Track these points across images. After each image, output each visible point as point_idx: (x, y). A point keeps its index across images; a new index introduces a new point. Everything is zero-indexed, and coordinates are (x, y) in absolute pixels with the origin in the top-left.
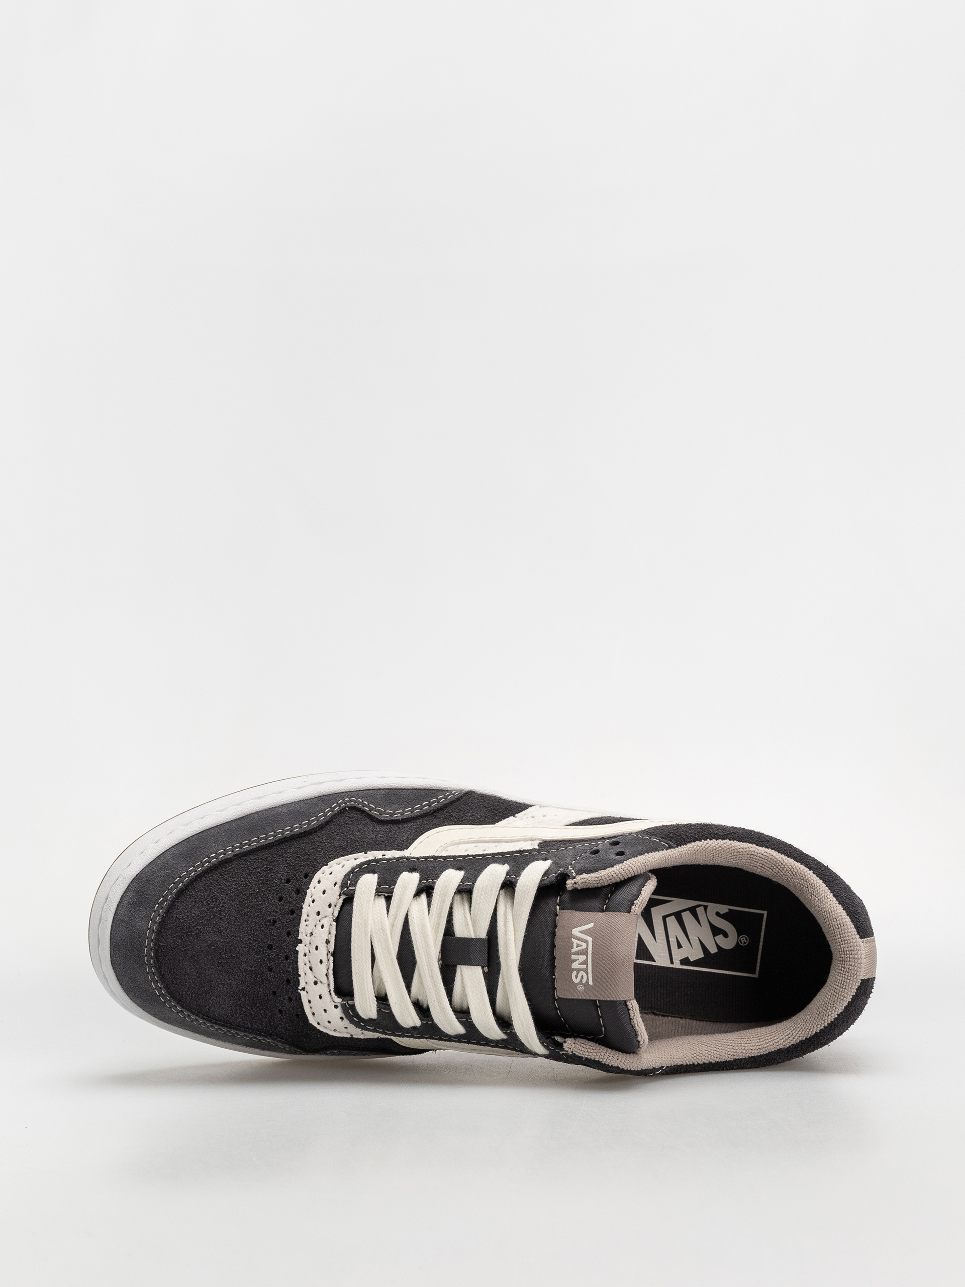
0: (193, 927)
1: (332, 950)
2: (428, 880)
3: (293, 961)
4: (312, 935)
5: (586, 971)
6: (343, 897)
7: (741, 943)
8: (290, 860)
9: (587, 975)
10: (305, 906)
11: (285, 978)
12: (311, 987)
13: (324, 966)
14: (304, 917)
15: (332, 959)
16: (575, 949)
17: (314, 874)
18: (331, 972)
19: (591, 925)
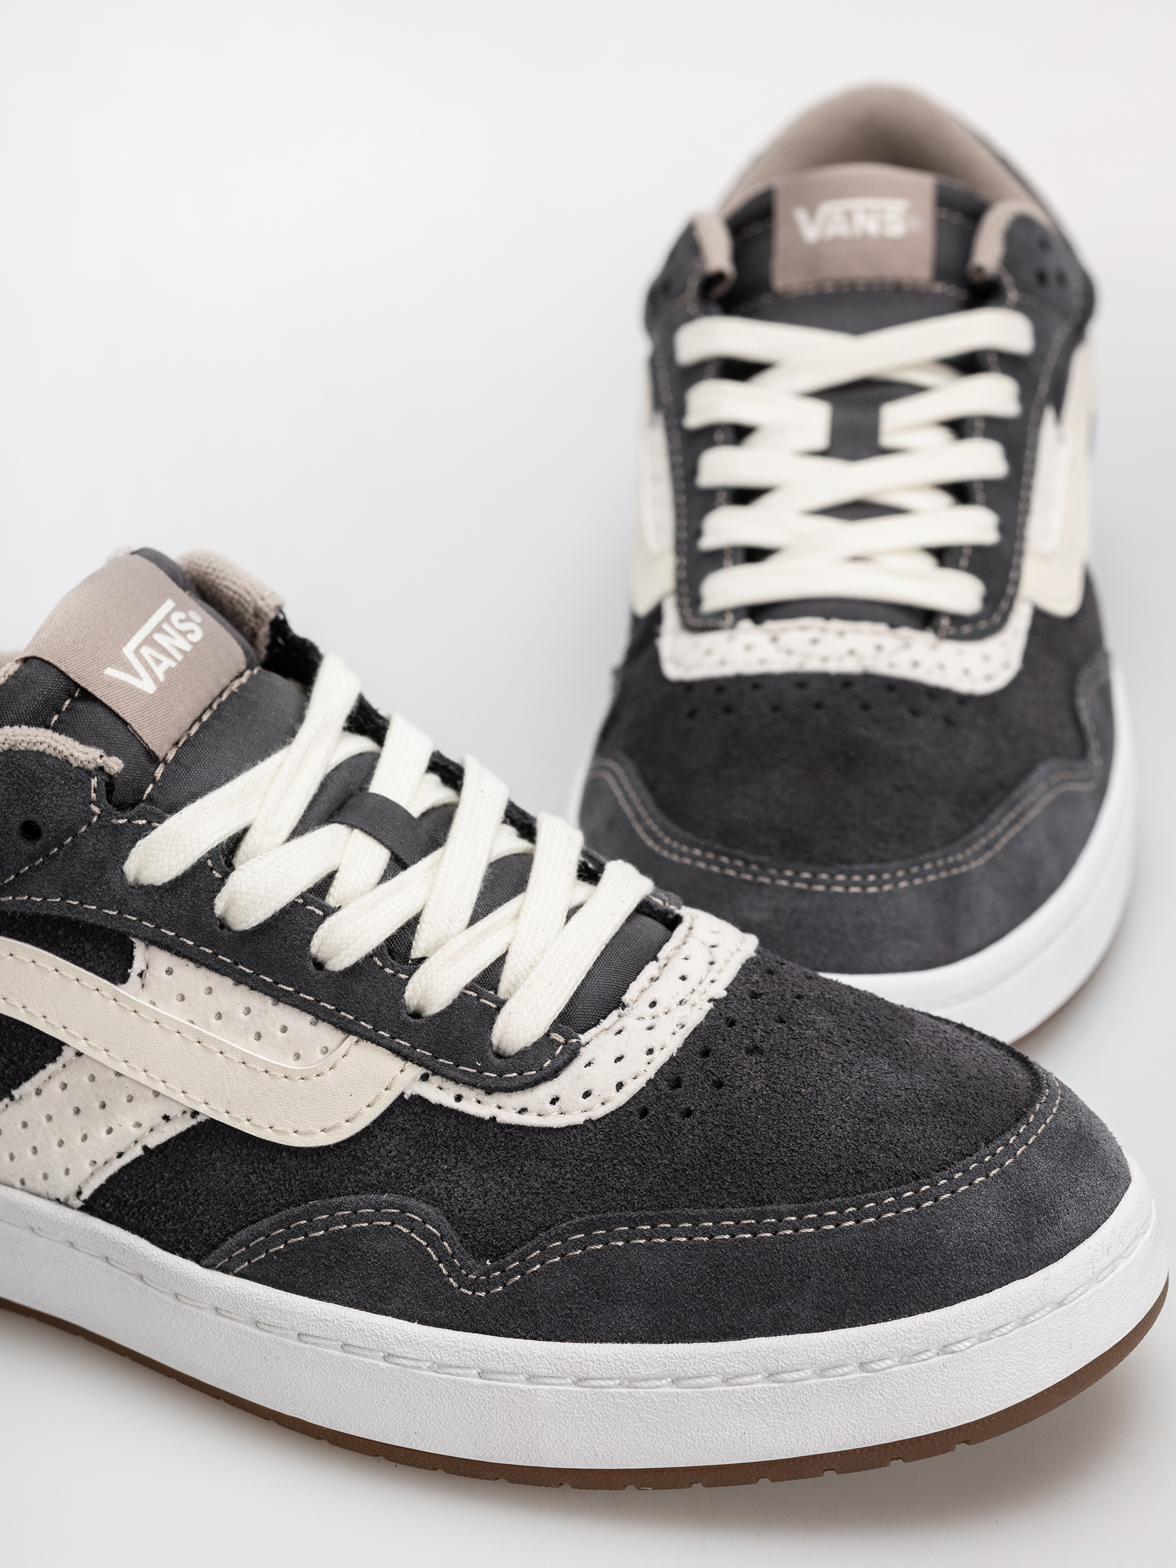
1: (654, 965)
2: (391, 974)
4: (680, 1002)
5: (167, 621)
6: (583, 1037)
8: (661, 1158)
9: (169, 616)
10: (671, 1051)
14: (684, 1034)
17: (622, 1111)
19: (110, 672)
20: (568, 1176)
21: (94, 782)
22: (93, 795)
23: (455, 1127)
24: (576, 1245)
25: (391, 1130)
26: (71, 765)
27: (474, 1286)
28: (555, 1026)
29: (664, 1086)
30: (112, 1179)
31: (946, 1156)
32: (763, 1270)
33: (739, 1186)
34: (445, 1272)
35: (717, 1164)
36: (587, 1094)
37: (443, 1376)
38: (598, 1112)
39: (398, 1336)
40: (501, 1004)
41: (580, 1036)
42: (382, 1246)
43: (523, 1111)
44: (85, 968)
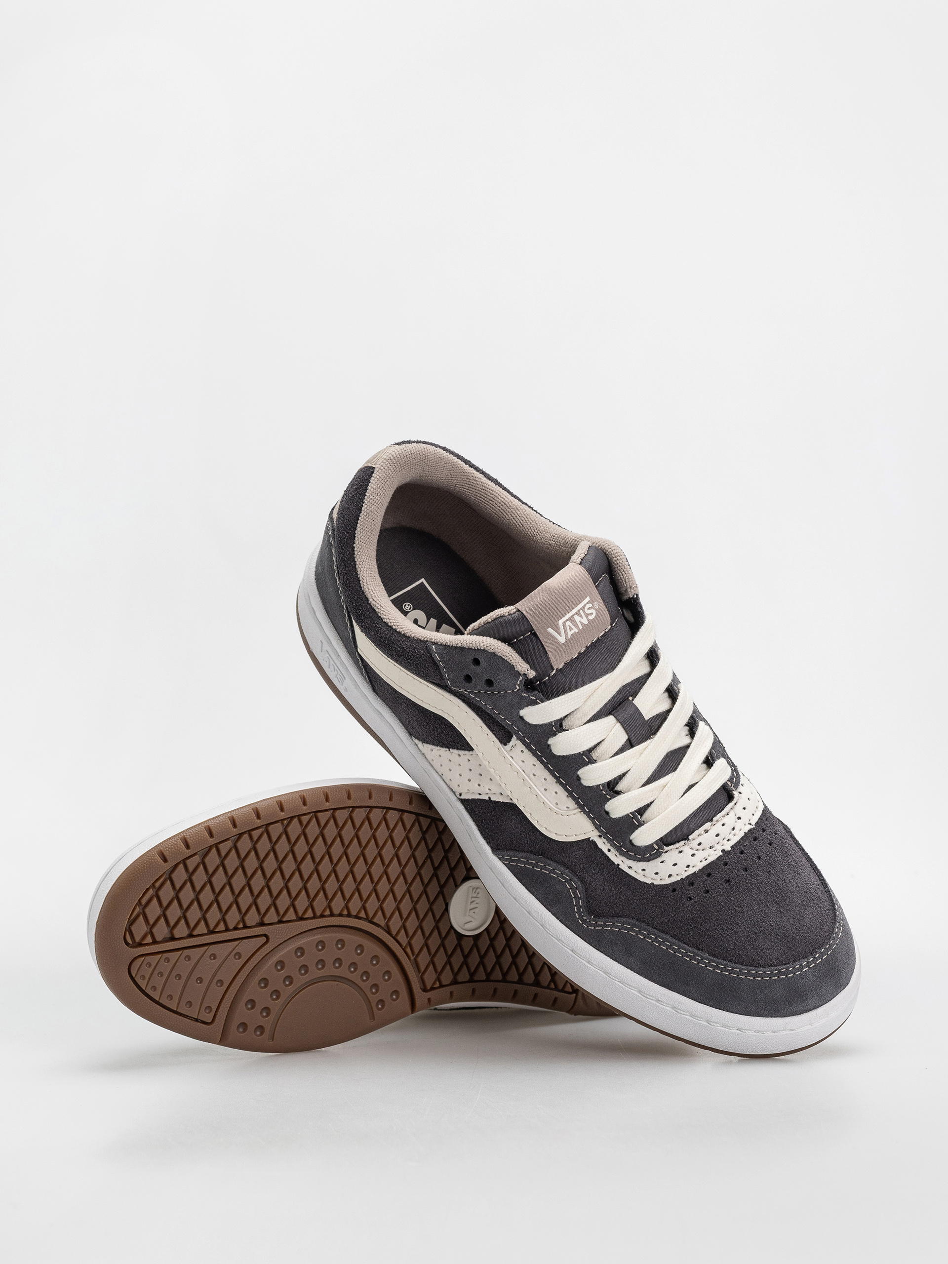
0: (780, 936)
1: (709, 824)
2: (605, 794)
3: (741, 845)
4: (711, 847)
5: (583, 608)
6: (666, 848)
7: (411, 607)
8: (672, 912)
9: (585, 605)
10: (696, 869)
11: (755, 842)
12: (745, 819)
13: (724, 820)
14: (705, 863)
15: (715, 819)
16: (575, 630)
17: (667, 886)
18: (723, 812)
19: (550, 630)
20: (635, 901)
21: (521, 678)
22: (519, 683)
23: (604, 859)
24: (625, 929)
25: (580, 847)
26: (515, 669)
27: (584, 921)
28: (656, 842)
29: (686, 883)
30: (473, 800)
31: (776, 961)
32: (688, 973)
33: (694, 938)
34: (576, 910)
35: (690, 925)
36: (657, 873)
37: (560, 944)
38: (657, 882)
39: (550, 922)
40: (641, 824)
41: (665, 847)
42: (558, 887)
43: (630, 867)
44: (492, 733)
